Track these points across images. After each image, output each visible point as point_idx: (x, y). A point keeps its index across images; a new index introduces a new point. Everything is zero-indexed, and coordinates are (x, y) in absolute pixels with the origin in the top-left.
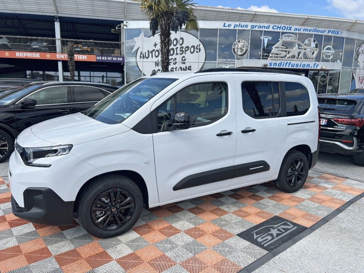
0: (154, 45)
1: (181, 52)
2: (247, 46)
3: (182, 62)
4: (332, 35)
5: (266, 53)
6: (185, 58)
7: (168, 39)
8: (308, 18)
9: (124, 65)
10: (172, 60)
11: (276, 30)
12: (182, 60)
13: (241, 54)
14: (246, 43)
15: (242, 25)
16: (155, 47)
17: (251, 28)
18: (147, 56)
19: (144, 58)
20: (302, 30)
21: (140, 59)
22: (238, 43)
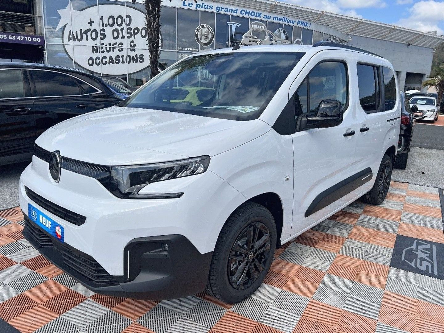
0: (89, 23)
1: (129, 35)
2: (212, 33)
3: (130, 49)
4: (302, 26)
5: (235, 44)
6: (134, 43)
7: (158, 9)
8: (276, 5)
9: (43, 48)
10: (117, 45)
11: (244, 16)
12: (131, 46)
13: (206, 42)
14: (211, 29)
15: (205, 5)
16: (91, 26)
17: (216, 11)
18: (79, 37)
19: (74, 40)
20: (272, 18)
21: (69, 41)
22: (201, 28)
